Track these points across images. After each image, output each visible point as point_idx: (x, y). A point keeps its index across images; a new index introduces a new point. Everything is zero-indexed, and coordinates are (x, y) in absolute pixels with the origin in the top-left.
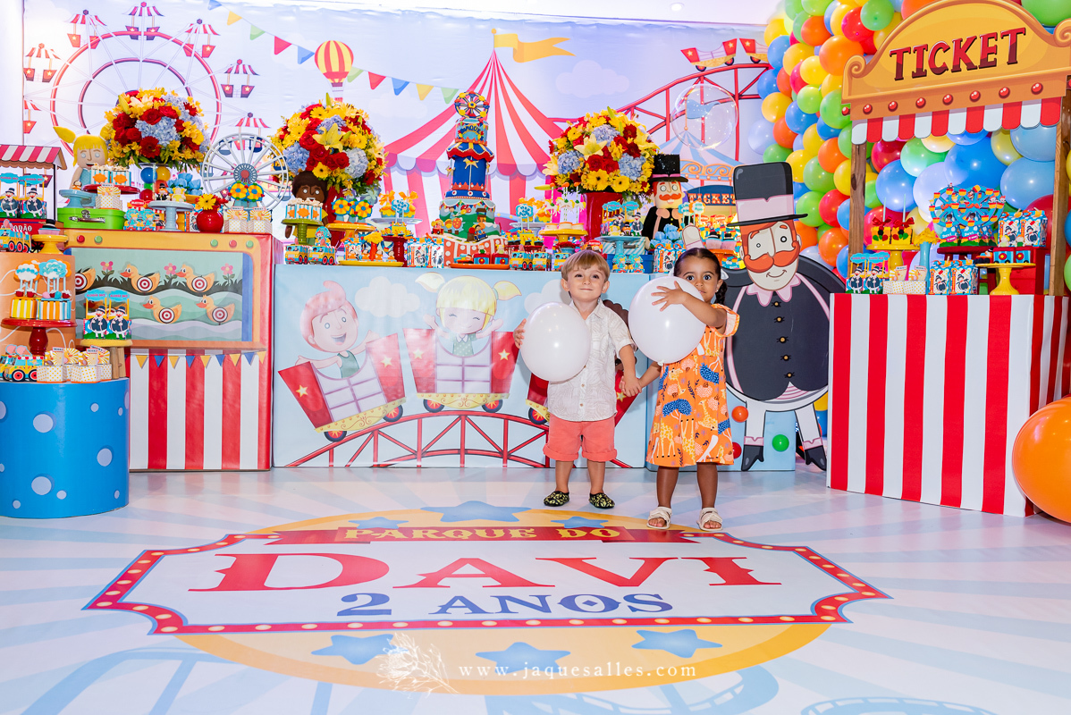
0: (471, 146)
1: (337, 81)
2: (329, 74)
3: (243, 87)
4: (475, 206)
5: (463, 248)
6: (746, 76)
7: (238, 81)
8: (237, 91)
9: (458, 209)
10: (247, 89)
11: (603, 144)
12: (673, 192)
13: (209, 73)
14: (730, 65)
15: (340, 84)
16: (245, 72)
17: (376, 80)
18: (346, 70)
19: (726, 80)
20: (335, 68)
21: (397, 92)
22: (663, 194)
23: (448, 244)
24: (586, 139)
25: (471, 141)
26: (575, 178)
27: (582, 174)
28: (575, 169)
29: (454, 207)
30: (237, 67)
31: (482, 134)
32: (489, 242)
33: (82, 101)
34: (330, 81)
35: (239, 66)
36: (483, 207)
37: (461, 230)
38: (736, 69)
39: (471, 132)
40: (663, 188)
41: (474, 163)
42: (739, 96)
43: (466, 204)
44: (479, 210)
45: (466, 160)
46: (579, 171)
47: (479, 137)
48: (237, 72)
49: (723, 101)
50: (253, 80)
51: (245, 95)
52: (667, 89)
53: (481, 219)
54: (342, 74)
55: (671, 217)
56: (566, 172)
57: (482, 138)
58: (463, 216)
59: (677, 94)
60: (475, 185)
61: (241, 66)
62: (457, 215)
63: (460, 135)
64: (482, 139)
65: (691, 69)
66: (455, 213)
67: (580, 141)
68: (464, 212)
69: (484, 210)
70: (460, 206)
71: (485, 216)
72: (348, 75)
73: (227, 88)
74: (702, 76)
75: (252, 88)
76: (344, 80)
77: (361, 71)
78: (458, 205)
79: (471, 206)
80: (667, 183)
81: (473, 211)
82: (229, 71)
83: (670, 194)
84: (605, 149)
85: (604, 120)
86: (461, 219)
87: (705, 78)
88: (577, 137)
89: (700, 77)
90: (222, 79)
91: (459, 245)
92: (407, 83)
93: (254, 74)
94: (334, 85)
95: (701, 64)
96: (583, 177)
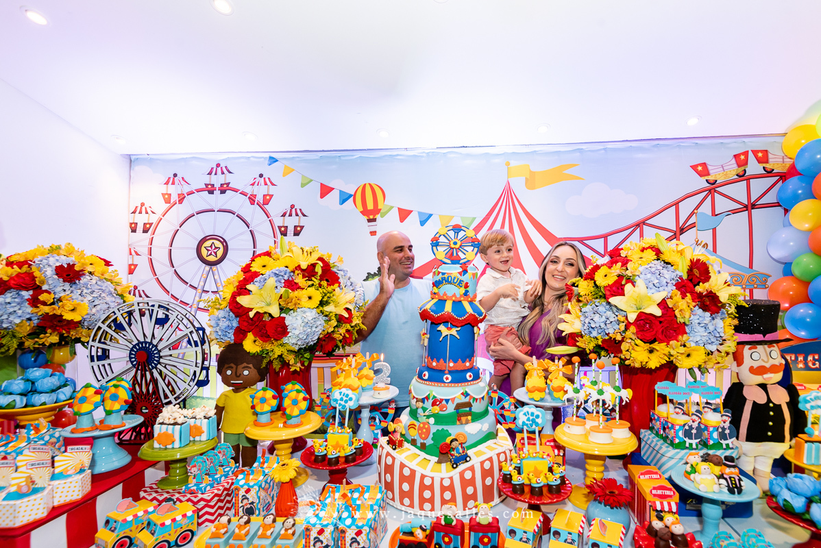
0: (448, 307)
1: (371, 217)
2: (365, 212)
3: (296, 227)
4: (453, 400)
5: (427, 482)
6: (758, 186)
7: (291, 222)
8: (291, 231)
9: (428, 404)
10: (299, 229)
11: (659, 297)
12: (772, 362)
13: (268, 217)
14: (742, 176)
15: (374, 220)
16: (297, 215)
17: (404, 214)
18: (379, 208)
19: (738, 191)
20: (370, 206)
21: (423, 223)
22: (756, 365)
23: (406, 472)
24: (628, 287)
25: (450, 298)
26: (611, 346)
27: (623, 340)
28: (611, 331)
29: (423, 401)
30: (291, 210)
31: (466, 286)
32: (472, 469)
33: (171, 246)
34: (366, 218)
35: (293, 211)
36: (467, 400)
37: (429, 442)
38: (748, 180)
39: (449, 286)
40: (755, 356)
41: (454, 331)
42: (750, 207)
43: (439, 397)
44: (459, 406)
45: (442, 328)
46: (619, 338)
47: (462, 290)
48: (290, 215)
49: (735, 212)
50: (303, 222)
51: (297, 233)
52: (676, 204)
53: (463, 419)
54: (376, 211)
55: (769, 400)
56: (594, 334)
57: (467, 292)
58: (433, 415)
59: (686, 208)
60: (455, 362)
61: (294, 210)
62: (427, 413)
63: (436, 290)
64: (466, 294)
65: (702, 183)
66: (424, 410)
67: (617, 288)
68: (436, 409)
69: (469, 405)
70: (431, 401)
71: (470, 413)
72: (381, 211)
73: (283, 229)
74: (712, 188)
75: (302, 227)
76: (378, 217)
77: (392, 207)
78: (427, 398)
79: (447, 401)
80: (760, 348)
81: (451, 408)
82: (284, 215)
83: (768, 365)
84: (663, 304)
85: (650, 254)
86: (432, 420)
87: (715, 191)
88: (611, 280)
89: (710, 190)
90: (278, 222)
91: (423, 477)
92: (431, 215)
93: (304, 215)
94: (369, 221)
95: (711, 178)
96: (624, 346)
